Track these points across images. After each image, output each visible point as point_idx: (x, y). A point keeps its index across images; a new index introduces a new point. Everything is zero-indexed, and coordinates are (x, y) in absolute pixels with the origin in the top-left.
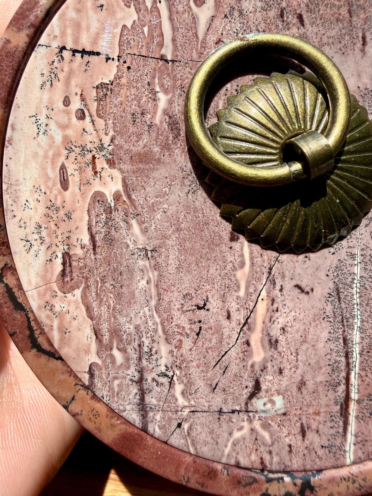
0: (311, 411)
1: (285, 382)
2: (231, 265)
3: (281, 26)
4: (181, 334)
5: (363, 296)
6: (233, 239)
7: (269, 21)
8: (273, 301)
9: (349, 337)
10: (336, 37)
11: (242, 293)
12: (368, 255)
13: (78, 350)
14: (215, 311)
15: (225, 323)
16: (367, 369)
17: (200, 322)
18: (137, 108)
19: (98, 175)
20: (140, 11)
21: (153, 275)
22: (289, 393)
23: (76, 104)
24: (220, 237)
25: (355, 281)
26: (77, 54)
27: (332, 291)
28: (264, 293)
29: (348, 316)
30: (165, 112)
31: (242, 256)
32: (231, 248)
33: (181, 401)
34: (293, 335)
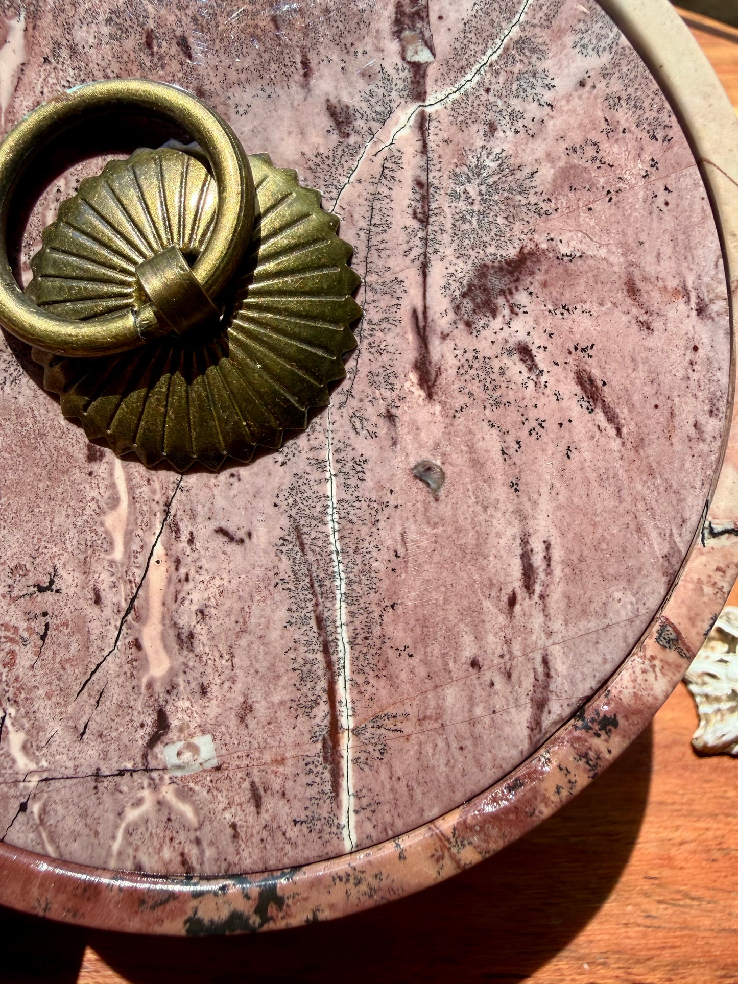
0: (267, 757)
2: (93, 505)
3: (148, 64)
4: (12, 640)
5: (347, 535)
6: (93, 457)
7: (125, 57)
8: (178, 562)
9: (326, 614)
10: (252, 69)
11: (118, 554)
12: (349, 459)
14: (71, 593)
15: (92, 611)
16: (367, 669)
17: (45, 614)
22: (223, 729)
24: (70, 456)
25: (330, 511)
27: (286, 532)
28: (159, 551)
29: (322, 575)
31: (113, 486)
32: (90, 474)
33: (23, 763)
34: (220, 621)
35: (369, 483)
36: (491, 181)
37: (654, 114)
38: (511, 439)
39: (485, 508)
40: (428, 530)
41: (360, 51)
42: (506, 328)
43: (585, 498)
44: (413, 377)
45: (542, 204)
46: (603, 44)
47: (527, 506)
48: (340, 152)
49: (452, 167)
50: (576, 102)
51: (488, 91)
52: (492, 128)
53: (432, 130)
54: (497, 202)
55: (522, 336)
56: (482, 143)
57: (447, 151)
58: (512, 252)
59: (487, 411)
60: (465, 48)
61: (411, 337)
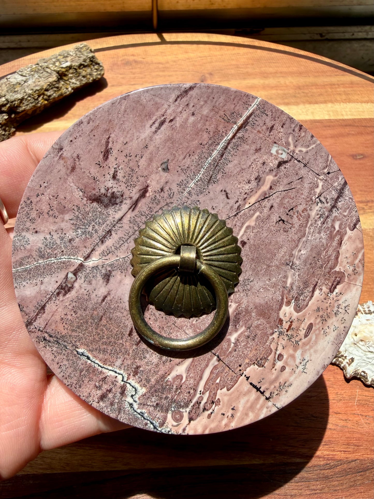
0: (261, 135)
1: (265, 157)
2: (254, 231)
4: (300, 215)
5: (198, 170)
6: (244, 243)
8: (245, 199)
9: (219, 156)
11: (257, 214)
13: (354, 241)
14: (276, 214)
15: (275, 205)
16: (220, 135)
17: (287, 214)
18: (250, 342)
19: (291, 320)
20: (214, 393)
21: (295, 252)
22: (266, 151)
23: (279, 364)
24: (250, 248)
25: (197, 180)
26: (262, 391)
28: (247, 206)
29: (212, 166)
30: (236, 330)
31: (245, 232)
32: (248, 239)
33: (321, 184)
34: (246, 176)
35: (181, 178)
36: (84, 227)
37: (25, 208)
38: (137, 159)
39: (158, 148)
40: (177, 154)
41: (86, 291)
42: (113, 187)
43: (132, 129)
44: (148, 195)
45: (76, 210)
46: (21, 238)
47: (148, 139)
48: (116, 268)
49: (90, 239)
50: (42, 229)
51: (63, 251)
52: (70, 241)
53: (87, 253)
54: (87, 221)
55: (112, 181)
56: (77, 239)
57: (88, 244)
58: (95, 204)
59: (137, 170)
60: (58, 268)
61: (139, 205)
